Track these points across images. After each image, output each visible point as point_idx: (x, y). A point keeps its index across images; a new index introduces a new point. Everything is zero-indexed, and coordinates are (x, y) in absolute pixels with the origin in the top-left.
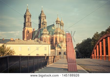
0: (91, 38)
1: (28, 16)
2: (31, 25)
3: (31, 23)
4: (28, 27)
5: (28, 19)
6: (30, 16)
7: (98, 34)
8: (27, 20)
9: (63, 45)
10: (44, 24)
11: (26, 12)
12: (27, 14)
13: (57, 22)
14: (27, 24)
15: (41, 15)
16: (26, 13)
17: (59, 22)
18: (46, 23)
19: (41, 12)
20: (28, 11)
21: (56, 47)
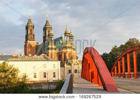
0: (108, 53)
1: (31, 27)
2: (34, 38)
3: (34, 35)
4: (31, 40)
5: (31, 30)
6: (33, 27)
7: (117, 47)
8: (29, 32)
9: (73, 61)
10: (50, 36)
11: (28, 22)
12: (30, 25)
13: (66, 34)
14: (29, 37)
15: (45, 25)
16: (28, 24)
17: (68, 34)
18: (53, 35)
19: (46, 22)
20: (31, 21)
21: (65, 64)
